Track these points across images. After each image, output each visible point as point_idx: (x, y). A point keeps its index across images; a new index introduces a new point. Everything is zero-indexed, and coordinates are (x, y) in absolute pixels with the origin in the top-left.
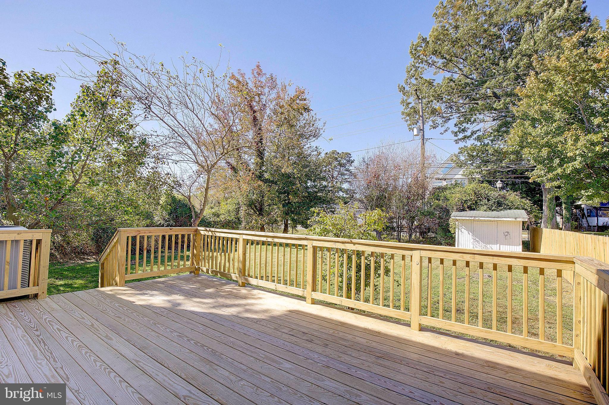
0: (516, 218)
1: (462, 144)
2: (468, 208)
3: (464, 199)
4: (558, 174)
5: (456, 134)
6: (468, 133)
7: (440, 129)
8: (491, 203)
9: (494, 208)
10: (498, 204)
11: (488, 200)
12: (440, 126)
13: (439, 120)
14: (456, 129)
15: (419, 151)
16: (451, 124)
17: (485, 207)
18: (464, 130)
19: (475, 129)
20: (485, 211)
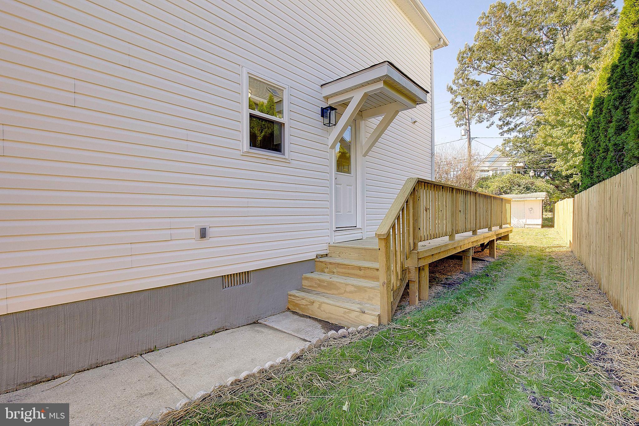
0: (536, 198)
1: (506, 136)
2: (504, 192)
3: (501, 186)
4: (570, 165)
5: (500, 127)
6: (512, 126)
7: (486, 123)
8: (521, 188)
9: (522, 192)
10: (526, 189)
11: (519, 186)
12: (485, 121)
13: (485, 116)
14: (501, 123)
15: (466, 150)
16: (496, 118)
17: (517, 191)
18: (508, 124)
19: (518, 122)
20: (517, 194)
